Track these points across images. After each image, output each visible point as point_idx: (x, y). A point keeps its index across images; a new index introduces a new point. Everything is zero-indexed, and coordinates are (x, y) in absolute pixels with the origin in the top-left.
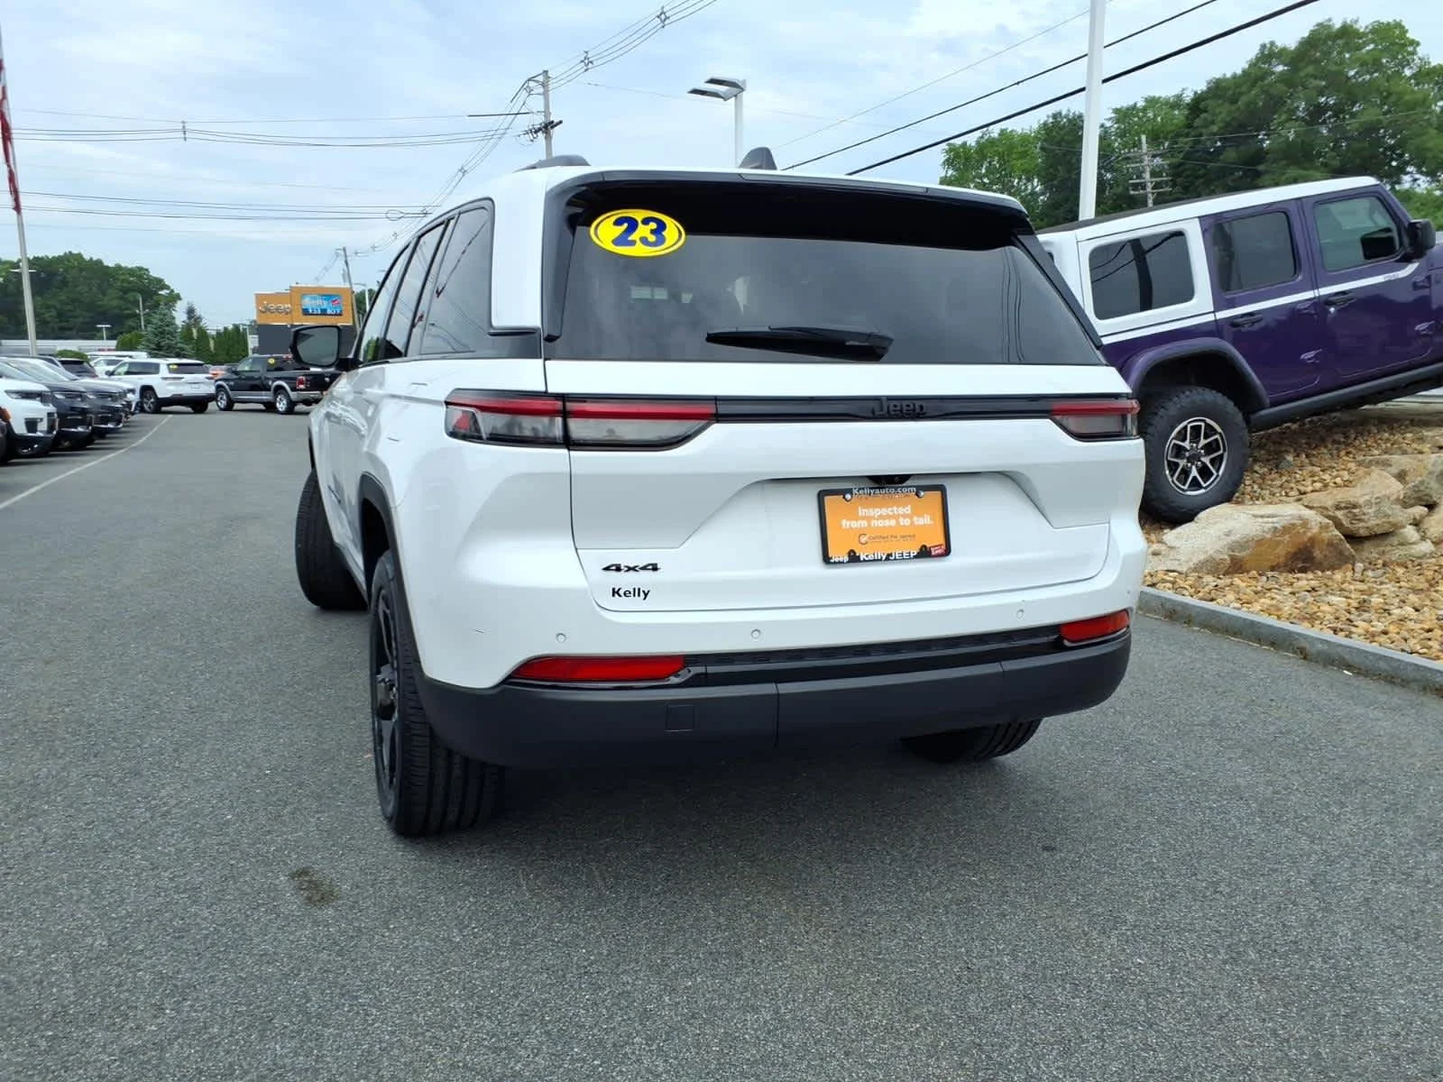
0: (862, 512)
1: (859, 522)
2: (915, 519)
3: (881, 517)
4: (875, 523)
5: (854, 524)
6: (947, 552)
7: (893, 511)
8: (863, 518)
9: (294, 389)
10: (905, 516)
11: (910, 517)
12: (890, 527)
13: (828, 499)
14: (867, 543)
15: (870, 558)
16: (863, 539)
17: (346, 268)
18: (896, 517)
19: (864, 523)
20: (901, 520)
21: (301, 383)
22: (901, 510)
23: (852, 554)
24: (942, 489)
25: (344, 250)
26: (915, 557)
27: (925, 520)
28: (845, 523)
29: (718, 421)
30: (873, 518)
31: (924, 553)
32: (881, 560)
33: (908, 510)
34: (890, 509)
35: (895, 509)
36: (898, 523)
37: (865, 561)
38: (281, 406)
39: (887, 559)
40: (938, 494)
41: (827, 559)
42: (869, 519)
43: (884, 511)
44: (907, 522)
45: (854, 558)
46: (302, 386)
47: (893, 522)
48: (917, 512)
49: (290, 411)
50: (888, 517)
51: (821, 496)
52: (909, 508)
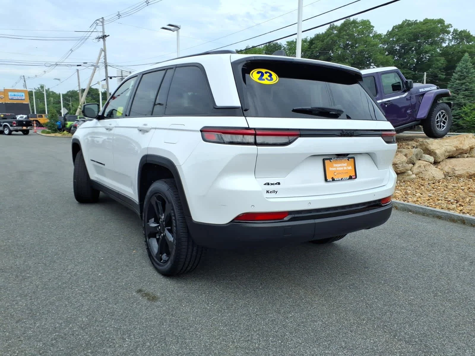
0: (335, 165)
2: (348, 167)
3: (339, 167)
4: (338, 169)
5: (333, 169)
6: (356, 177)
7: (342, 165)
8: (335, 167)
9: (11, 126)
10: (345, 166)
11: (347, 167)
12: (342, 170)
13: (326, 161)
15: (337, 180)
16: (335, 174)
17: (24, 83)
18: (343, 167)
19: (335, 169)
20: (344, 167)
21: (14, 123)
22: (344, 165)
23: (333, 178)
24: (354, 158)
25: (24, 76)
26: (348, 179)
27: (350, 168)
28: (331, 169)
29: (300, 137)
31: (351, 178)
33: (346, 165)
38: (6, 132)
39: (341, 180)
40: (353, 159)
41: (326, 180)
42: (336, 167)
43: (340, 165)
44: (345, 168)
45: (333, 180)
46: (15, 125)
47: (342, 168)
48: (348, 165)
49: (10, 134)
50: (341, 167)
51: (324, 160)
52: (346, 164)
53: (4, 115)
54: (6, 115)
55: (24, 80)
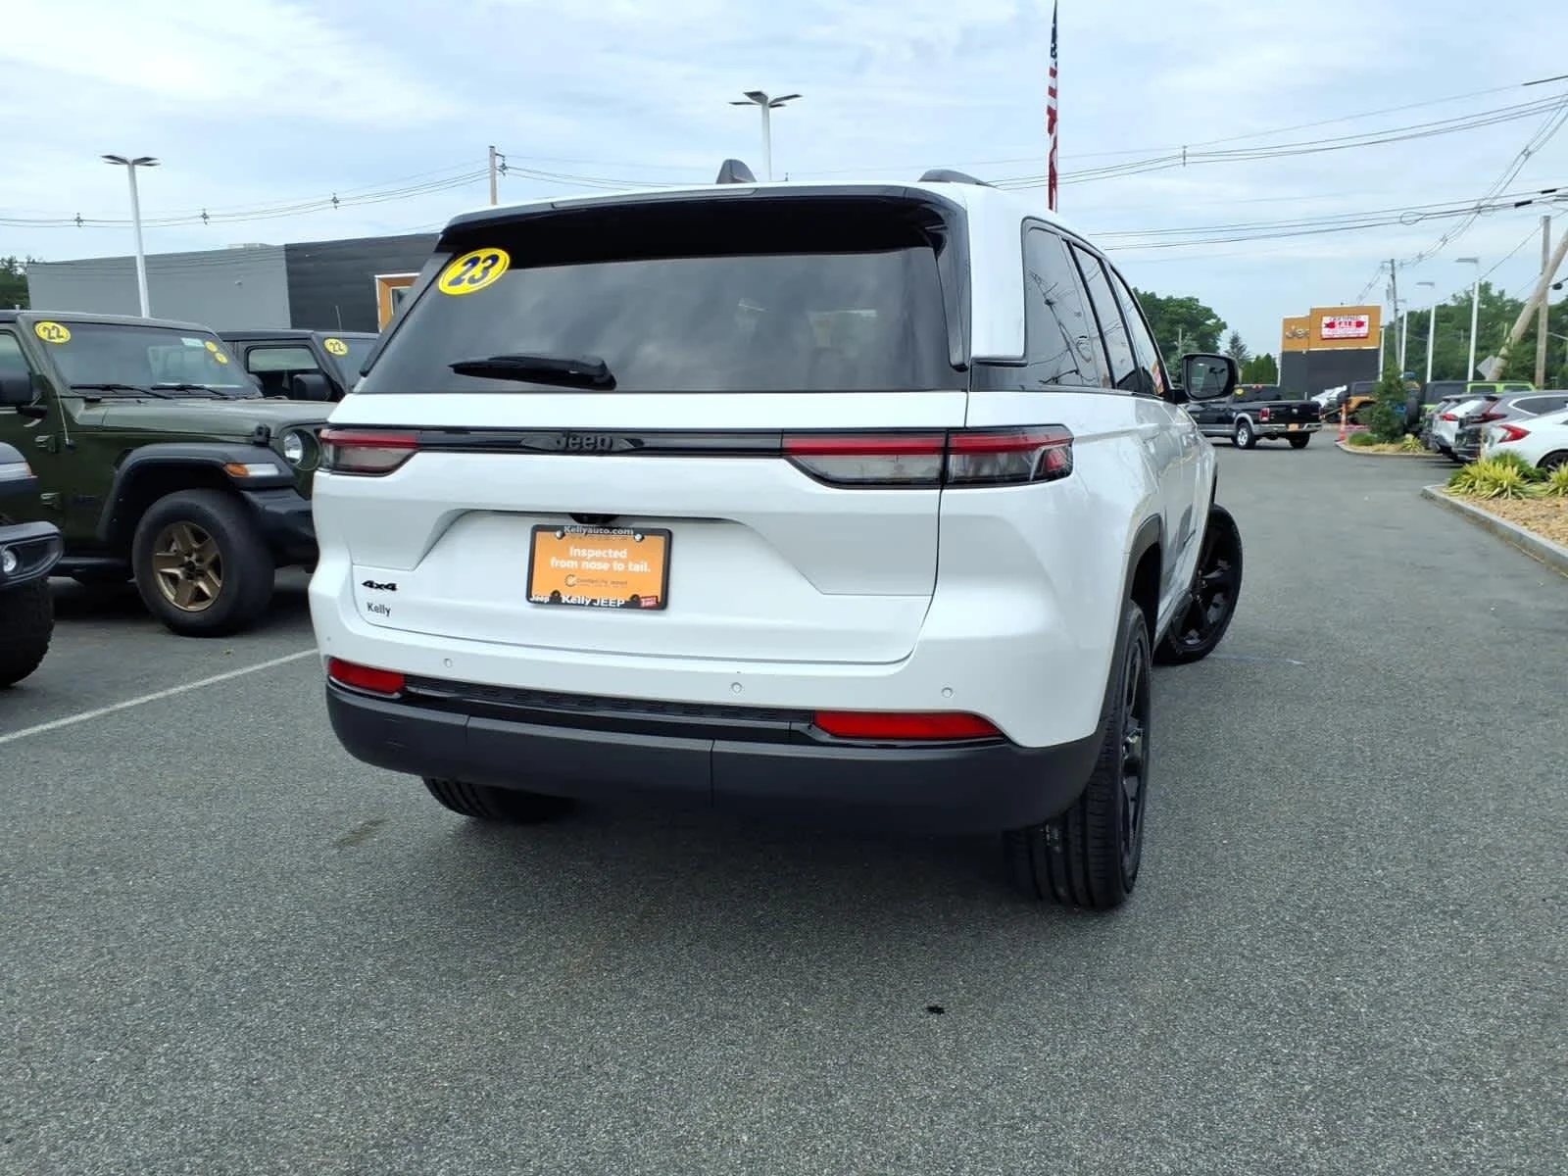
0: (574, 551)
1: (569, 562)
2: (630, 565)
3: (594, 559)
4: (586, 565)
5: (564, 564)
6: (662, 604)
7: (607, 554)
8: (573, 558)
9: (1256, 422)
10: (619, 560)
11: (625, 562)
12: (602, 570)
13: (539, 534)
14: (574, 585)
15: (572, 601)
16: (571, 581)
18: (610, 561)
19: (573, 564)
20: (615, 564)
21: (1265, 414)
22: (616, 554)
23: (556, 595)
24: (669, 536)
25: (1392, 261)
26: (622, 606)
27: (641, 567)
28: (554, 562)
29: (421, 451)
30: (584, 559)
31: (634, 603)
32: (583, 605)
33: (623, 554)
34: (605, 552)
35: (610, 551)
36: (611, 567)
37: (566, 604)
38: (1242, 440)
39: (591, 604)
40: (660, 541)
41: (529, 595)
42: (580, 559)
43: (598, 553)
44: (619, 567)
45: (555, 599)
46: (1265, 419)
47: (605, 566)
48: (634, 557)
49: (1251, 445)
50: (600, 559)
51: (536, 529)
52: (625, 552)
53: (1243, 388)
54: (1251, 388)
55: (1390, 273)
